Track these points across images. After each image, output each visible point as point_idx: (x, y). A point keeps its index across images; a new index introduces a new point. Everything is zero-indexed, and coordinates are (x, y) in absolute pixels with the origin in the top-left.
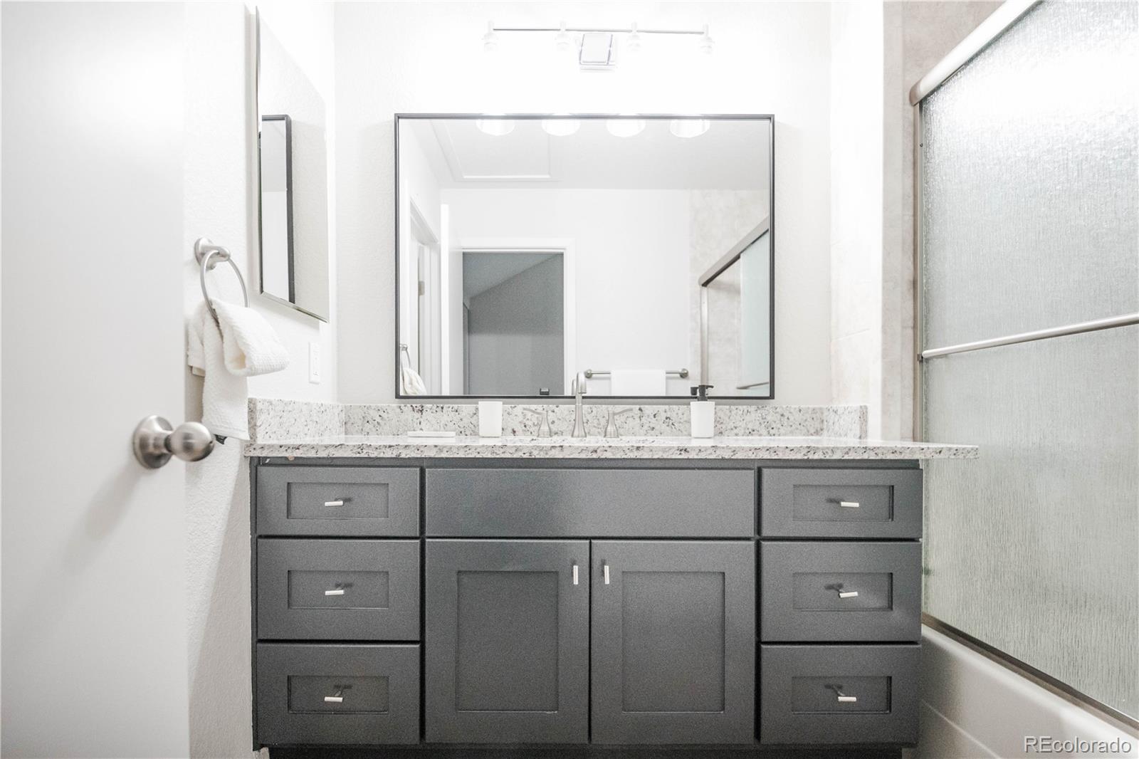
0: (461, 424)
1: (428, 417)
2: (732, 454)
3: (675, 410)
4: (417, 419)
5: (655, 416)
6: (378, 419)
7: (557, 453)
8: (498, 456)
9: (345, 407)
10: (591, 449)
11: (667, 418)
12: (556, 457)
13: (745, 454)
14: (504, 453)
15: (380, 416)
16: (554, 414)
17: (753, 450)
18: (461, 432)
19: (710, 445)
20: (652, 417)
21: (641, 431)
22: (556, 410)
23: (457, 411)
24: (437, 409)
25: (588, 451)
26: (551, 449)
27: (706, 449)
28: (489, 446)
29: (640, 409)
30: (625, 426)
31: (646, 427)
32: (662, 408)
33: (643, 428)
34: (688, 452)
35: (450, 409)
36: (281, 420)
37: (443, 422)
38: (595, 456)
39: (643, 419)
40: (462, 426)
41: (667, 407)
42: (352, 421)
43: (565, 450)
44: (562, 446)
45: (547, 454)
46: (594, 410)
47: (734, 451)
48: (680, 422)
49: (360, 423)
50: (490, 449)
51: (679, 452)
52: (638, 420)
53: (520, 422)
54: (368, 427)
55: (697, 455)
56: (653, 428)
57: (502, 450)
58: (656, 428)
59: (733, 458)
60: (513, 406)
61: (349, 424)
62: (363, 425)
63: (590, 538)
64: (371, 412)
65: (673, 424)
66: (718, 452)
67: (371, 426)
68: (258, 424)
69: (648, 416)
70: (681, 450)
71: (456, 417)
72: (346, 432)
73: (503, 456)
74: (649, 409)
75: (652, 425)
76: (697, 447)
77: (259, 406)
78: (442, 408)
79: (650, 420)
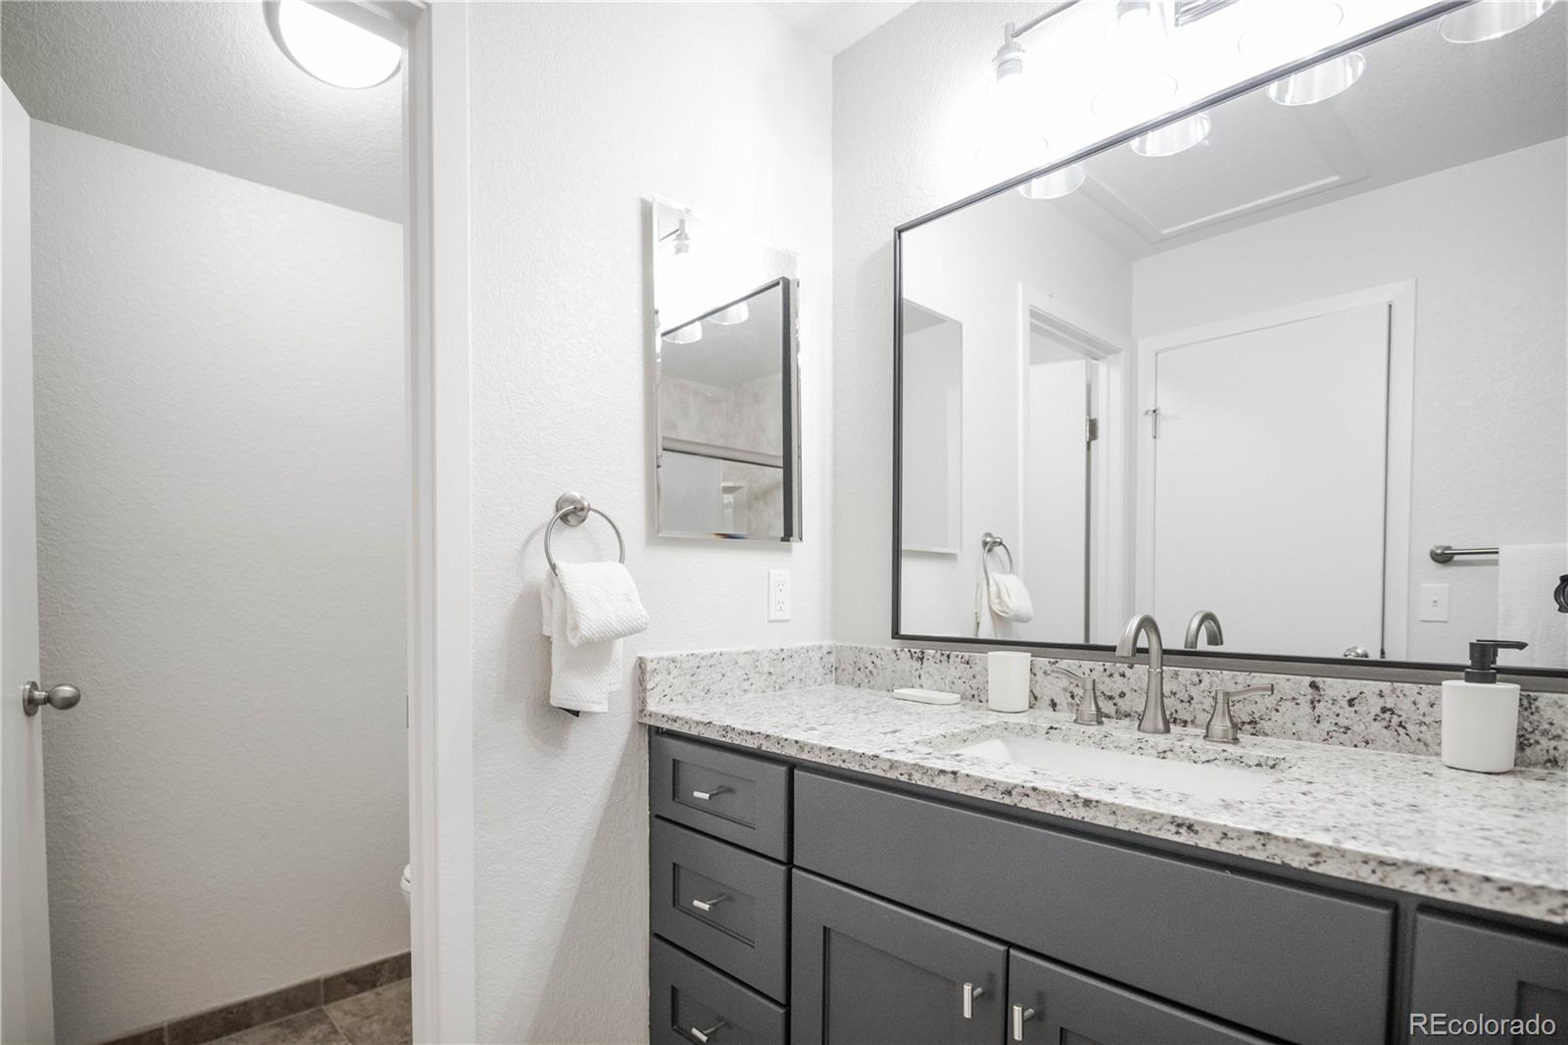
0: (974, 683)
1: (930, 669)
2: (1312, 860)
3: (1407, 695)
4: (917, 670)
5: (1351, 703)
6: (871, 667)
7: (948, 783)
8: (866, 771)
9: (836, 647)
10: (1002, 788)
11: (1384, 710)
12: (945, 789)
13: (1348, 868)
14: (875, 767)
15: (873, 663)
16: (1125, 680)
17: (1373, 864)
18: (973, 696)
19: (1252, 828)
20: (1345, 704)
21: (1313, 731)
22: (1129, 672)
23: (968, 663)
24: (942, 658)
25: (997, 790)
26: (938, 775)
27: (1241, 835)
28: (857, 754)
29: (1313, 685)
30: (1275, 716)
31: (1326, 725)
32: (1371, 687)
33: (1321, 726)
34: (1196, 832)
35: (959, 659)
36: (693, 679)
37: (949, 678)
38: (1007, 800)
39: (1321, 708)
40: (975, 687)
41: (1385, 686)
42: (843, 666)
43: (959, 779)
44: (954, 773)
45: (933, 781)
46: (1206, 678)
47: (1317, 855)
48: (1422, 723)
49: (851, 669)
50: (857, 758)
51: (1173, 829)
52: (1306, 708)
53: (1065, 689)
54: (859, 676)
55: (1218, 843)
56: (1347, 728)
57: (873, 763)
58: (1355, 728)
59: (1312, 869)
60: (1053, 660)
61: (840, 671)
62: (854, 673)
63: (1010, 945)
64: (863, 655)
65: (1400, 725)
66: (1272, 848)
67: (862, 676)
68: (649, 687)
69: (1334, 702)
70: (1179, 825)
71: (968, 672)
72: (836, 680)
73: (873, 772)
74: (1336, 687)
75: (1342, 721)
76: (1220, 826)
77: (650, 667)
78: (948, 656)
79: (1338, 711)
